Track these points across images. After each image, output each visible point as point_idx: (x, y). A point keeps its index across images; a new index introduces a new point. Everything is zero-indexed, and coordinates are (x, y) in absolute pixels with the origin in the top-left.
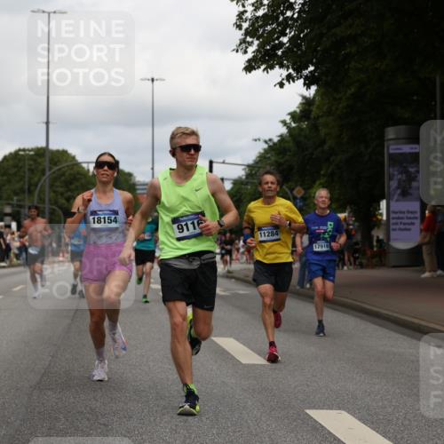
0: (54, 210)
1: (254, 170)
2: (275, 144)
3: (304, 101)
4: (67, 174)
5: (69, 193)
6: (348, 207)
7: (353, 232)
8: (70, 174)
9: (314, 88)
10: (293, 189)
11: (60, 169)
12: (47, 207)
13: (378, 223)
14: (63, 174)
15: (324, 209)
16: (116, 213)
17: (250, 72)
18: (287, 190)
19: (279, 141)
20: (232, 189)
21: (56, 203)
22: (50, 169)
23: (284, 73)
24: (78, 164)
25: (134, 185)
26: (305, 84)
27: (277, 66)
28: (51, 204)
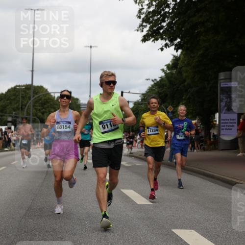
0: (35, 119)
1: (146, 97)
2: (158, 82)
3: (174, 58)
4: (43, 99)
5: (44, 110)
6: (197, 117)
7: (200, 131)
8: (44, 99)
9: (180, 51)
10: (167, 107)
11: (39, 96)
12: (31, 117)
13: (214, 126)
14: (41, 99)
15: (183, 116)
16: (70, 123)
17: (145, 42)
18: (164, 107)
19: (160, 80)
20: (133, 107)
21: (36, 115)
22: (34, 96)
23: (164, 42)
24: (49, 94)
25: (80, 105)
26: (175, 49)
27: (160, 39)
28: (33, 116)
